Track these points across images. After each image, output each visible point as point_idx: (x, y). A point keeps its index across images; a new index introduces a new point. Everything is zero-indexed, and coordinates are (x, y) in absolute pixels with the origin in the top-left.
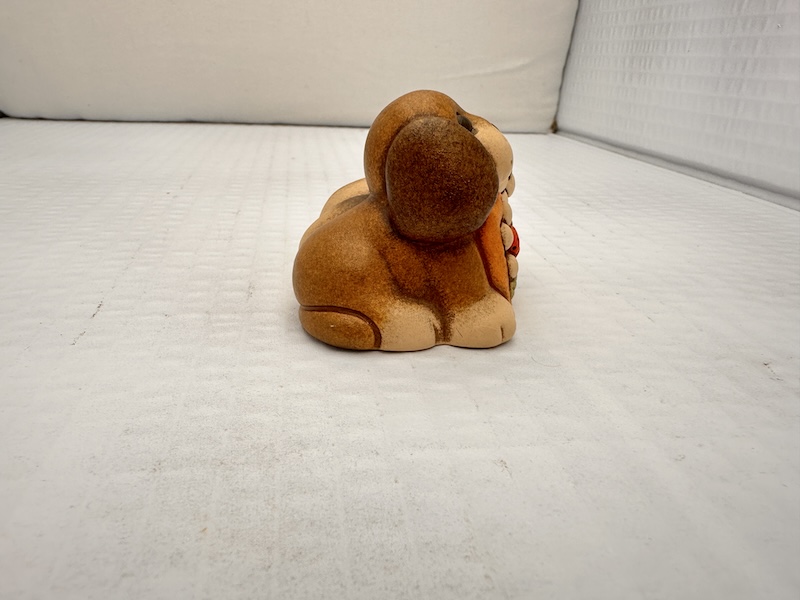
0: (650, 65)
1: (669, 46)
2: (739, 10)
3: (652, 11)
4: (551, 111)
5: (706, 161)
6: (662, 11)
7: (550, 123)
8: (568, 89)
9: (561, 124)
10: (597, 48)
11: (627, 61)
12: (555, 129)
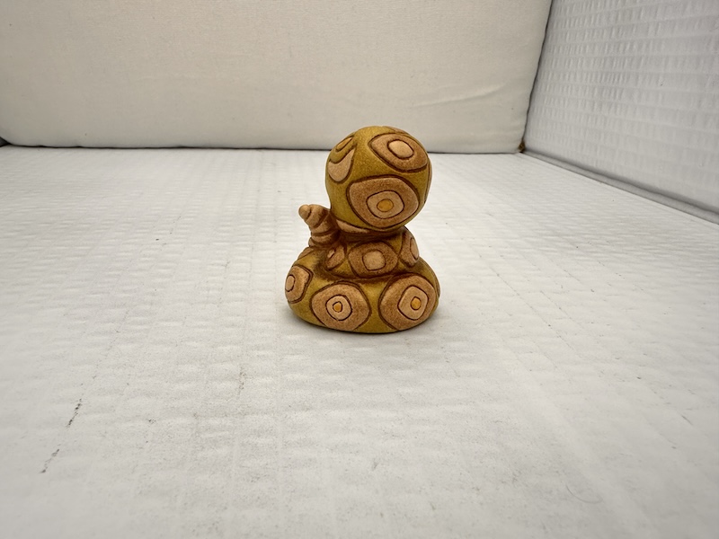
0: (621, 95)
1: (640, 79)
3: (622, 45)
4: (520, 133)
5: (684, 193)
7: (519, 143)
8: (536, 113)
9: (528, 144)
10: (564, 76)
11: (596, 91)
12: (523, 149)
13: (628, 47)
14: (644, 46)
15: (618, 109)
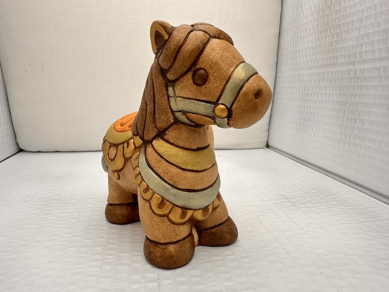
0: (308, 128)
1: (316, 123)
2: (344, 114)
3: (306, 107)
4: (266, 139)
5: (340, 173)
6: (310, 108)
7: (266, 144)
8: (272, 131)
9: (270, 144)
10: (283, 116)
11: (298, 125)
12: (268, 146)
13: (309, 108)
14: (315, 108)
15: (308, 133)
